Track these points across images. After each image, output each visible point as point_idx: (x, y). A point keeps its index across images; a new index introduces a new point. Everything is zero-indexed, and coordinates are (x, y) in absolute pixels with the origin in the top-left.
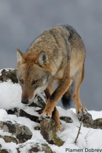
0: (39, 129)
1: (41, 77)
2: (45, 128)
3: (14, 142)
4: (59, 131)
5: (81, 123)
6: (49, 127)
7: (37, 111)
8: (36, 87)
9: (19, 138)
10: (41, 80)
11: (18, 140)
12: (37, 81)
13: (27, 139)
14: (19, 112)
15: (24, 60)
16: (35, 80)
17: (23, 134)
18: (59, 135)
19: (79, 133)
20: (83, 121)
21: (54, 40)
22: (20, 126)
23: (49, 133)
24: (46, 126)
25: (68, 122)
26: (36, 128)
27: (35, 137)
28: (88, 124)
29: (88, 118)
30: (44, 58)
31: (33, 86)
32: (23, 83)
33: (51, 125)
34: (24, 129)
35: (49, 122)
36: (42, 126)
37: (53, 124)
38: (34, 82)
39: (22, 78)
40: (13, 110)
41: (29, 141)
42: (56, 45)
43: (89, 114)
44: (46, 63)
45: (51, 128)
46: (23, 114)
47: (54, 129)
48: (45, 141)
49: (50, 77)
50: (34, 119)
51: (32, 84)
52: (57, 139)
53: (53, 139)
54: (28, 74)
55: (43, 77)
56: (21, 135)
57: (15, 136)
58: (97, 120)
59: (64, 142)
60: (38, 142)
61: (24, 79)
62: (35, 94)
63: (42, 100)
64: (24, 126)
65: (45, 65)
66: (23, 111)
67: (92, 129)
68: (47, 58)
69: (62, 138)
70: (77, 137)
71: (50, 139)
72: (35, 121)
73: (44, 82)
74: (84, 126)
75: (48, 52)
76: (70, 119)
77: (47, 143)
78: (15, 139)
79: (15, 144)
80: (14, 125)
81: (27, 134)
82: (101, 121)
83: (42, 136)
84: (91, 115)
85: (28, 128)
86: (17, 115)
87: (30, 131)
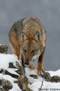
0: (17, 83)
1: (37, 49)
2: (21, 82)
5: (43, 79)
6: (23, 81)
7: (16, 71)
8: (34, 55)
9: (4, 89)
13: (9, 89)
14: (4, 72)
17: (7, 86)
19: (42, 85)
20: (45, 77)
22: (5, 80)
23: (23, 85)
24: (21, 80)
25: (35, 78)
26: (15, 82)
28: (48, 80)
29: (48, 76)
31: (32, 54)
32: (26, 52)
33: (25, 80)
34: (8, 83)
35: (23, 78)
36: (19, 81)
40: (1, 71)
43: (49, 73)
44: (40, 40)
45: (25, 82)
46: (7, 73)
47: (26, 82)
50: (13, 76)
51: (31, 53)
52: (28, 89)
53: (26, 89)
57: (2, 87)
58: (54, 77)
63: (19, 64)
64: (8, 81)
65: (39, 41)
66: (7, 71)
69: (31, 89)
70: (41, 88)
71: (24, 89)
72: (14, 77)
73: (39, 52)
74: (45, 81)
76: (36, 76)
78: (2, 89)
80: (2, 80)
81: (9, 86)
82: (56, 77)
83: (19, 87)
84: (50, 74)
85: (10, 82)
86: (3, 74)
87: (11, 84)
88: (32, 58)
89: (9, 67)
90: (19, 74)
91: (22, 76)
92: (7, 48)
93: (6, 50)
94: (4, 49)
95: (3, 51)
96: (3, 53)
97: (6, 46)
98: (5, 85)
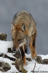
0: (14, 65)
2: (17, 64)
3: (1, 71)
4: (25, 66)
5: (36, 62)
6: (19, 63)
7: (13, 55)
8: (20, 43)
10: (23, 39)
11: (3, 70)
12: (21, 40)
13: (8, 70)
14: (4, 55)
15: (15, 28)
16: (20, 39)
17: (6, 67)
18: (25, 67)
19: (35, 67)
20: (37, 60)
21: (29, 18)
22: (5, 63)
23: (19, 66)
24: (18, 63)
25: (29, 61)
26: (13, 64)
27: (12, 69)
28: (40, 62)
29: (40, 59)
30: (24, 27)
32: (14, 40)
33: (21, 62)
34: (7, 65)
35: (19, 61)
36: (16, 63)
37: (22, 62)
38: (19, 40)
39: (13, 37)
40: (1, 55)
41: (9, 71)
42: (30, 21)
45: (21, 64)
46: (6, 56)
47: (22, 64)
48: (17, 71)
49: (28, 38)
50: (11, 59)
51: (18, 41)
52: (23, 70)
53: (21, 70)
54: (16, 35)
55: (24, 37)
56: (5, 67)
57: (2, 68)
59: (27, 71)
60: (14, 71)
61: (14, 38)
62: (19, 46)
64: (7, 63)
65: (25, 31)
66: (6, 55)
67: (42, 64)
68: (26, 28)
69: (26, 69)
70: (34, 69)
71: (20, 70)
73: (25, 40)
74: (38, 63)
75: (27, 24)
76: (30, 59)
77: (19, 72)
78: (2, 70)
79: (2, 72)
80: (2, 62)
81: (8, 67)
82: (46, 60)
83: (16, 68)
84: (41, 57)
85: (9, 64)
86: (3, 57)
87: (10, 65)
88: (19, 45)
89: (8, 52)
90: (16, 57)
91: (18, 59)
92: (6, 36)
93: (5, 38)
94: (4, 37)
95: (3, 39)
96: (3, 40)
97: (5, 34)
98: (4, 67)
